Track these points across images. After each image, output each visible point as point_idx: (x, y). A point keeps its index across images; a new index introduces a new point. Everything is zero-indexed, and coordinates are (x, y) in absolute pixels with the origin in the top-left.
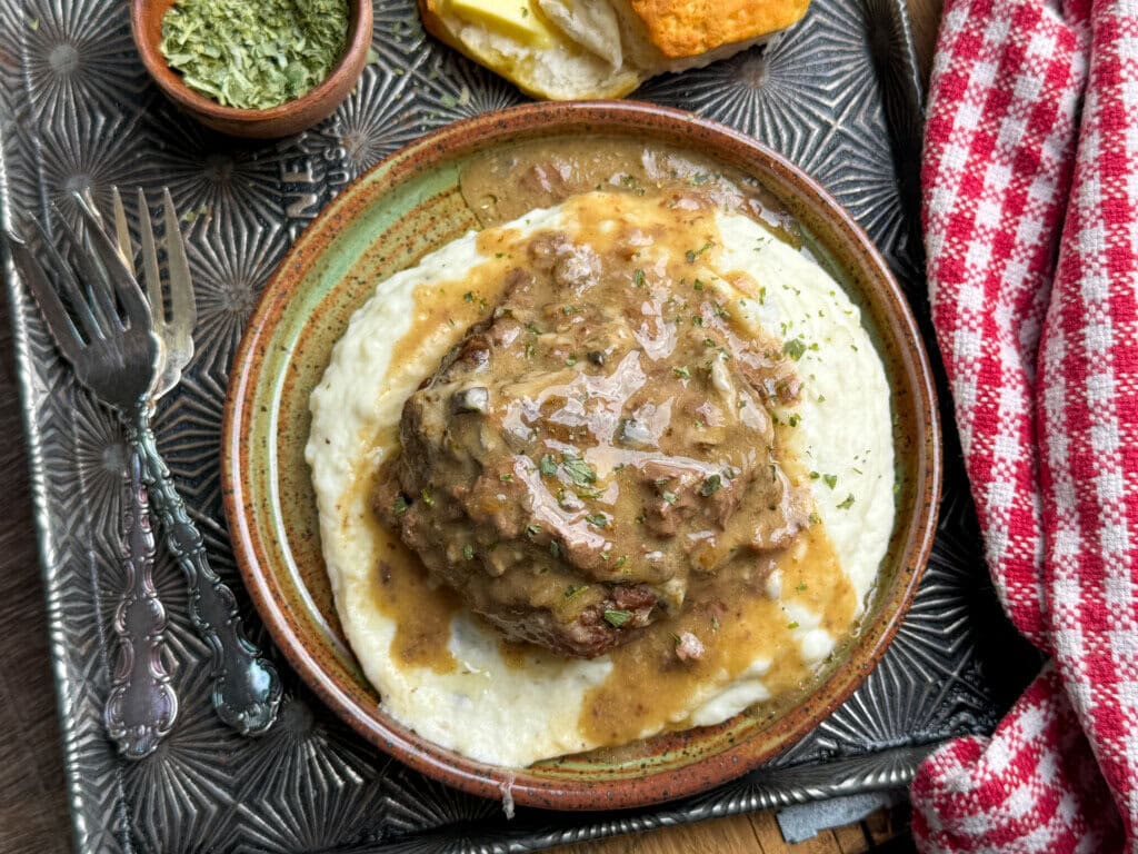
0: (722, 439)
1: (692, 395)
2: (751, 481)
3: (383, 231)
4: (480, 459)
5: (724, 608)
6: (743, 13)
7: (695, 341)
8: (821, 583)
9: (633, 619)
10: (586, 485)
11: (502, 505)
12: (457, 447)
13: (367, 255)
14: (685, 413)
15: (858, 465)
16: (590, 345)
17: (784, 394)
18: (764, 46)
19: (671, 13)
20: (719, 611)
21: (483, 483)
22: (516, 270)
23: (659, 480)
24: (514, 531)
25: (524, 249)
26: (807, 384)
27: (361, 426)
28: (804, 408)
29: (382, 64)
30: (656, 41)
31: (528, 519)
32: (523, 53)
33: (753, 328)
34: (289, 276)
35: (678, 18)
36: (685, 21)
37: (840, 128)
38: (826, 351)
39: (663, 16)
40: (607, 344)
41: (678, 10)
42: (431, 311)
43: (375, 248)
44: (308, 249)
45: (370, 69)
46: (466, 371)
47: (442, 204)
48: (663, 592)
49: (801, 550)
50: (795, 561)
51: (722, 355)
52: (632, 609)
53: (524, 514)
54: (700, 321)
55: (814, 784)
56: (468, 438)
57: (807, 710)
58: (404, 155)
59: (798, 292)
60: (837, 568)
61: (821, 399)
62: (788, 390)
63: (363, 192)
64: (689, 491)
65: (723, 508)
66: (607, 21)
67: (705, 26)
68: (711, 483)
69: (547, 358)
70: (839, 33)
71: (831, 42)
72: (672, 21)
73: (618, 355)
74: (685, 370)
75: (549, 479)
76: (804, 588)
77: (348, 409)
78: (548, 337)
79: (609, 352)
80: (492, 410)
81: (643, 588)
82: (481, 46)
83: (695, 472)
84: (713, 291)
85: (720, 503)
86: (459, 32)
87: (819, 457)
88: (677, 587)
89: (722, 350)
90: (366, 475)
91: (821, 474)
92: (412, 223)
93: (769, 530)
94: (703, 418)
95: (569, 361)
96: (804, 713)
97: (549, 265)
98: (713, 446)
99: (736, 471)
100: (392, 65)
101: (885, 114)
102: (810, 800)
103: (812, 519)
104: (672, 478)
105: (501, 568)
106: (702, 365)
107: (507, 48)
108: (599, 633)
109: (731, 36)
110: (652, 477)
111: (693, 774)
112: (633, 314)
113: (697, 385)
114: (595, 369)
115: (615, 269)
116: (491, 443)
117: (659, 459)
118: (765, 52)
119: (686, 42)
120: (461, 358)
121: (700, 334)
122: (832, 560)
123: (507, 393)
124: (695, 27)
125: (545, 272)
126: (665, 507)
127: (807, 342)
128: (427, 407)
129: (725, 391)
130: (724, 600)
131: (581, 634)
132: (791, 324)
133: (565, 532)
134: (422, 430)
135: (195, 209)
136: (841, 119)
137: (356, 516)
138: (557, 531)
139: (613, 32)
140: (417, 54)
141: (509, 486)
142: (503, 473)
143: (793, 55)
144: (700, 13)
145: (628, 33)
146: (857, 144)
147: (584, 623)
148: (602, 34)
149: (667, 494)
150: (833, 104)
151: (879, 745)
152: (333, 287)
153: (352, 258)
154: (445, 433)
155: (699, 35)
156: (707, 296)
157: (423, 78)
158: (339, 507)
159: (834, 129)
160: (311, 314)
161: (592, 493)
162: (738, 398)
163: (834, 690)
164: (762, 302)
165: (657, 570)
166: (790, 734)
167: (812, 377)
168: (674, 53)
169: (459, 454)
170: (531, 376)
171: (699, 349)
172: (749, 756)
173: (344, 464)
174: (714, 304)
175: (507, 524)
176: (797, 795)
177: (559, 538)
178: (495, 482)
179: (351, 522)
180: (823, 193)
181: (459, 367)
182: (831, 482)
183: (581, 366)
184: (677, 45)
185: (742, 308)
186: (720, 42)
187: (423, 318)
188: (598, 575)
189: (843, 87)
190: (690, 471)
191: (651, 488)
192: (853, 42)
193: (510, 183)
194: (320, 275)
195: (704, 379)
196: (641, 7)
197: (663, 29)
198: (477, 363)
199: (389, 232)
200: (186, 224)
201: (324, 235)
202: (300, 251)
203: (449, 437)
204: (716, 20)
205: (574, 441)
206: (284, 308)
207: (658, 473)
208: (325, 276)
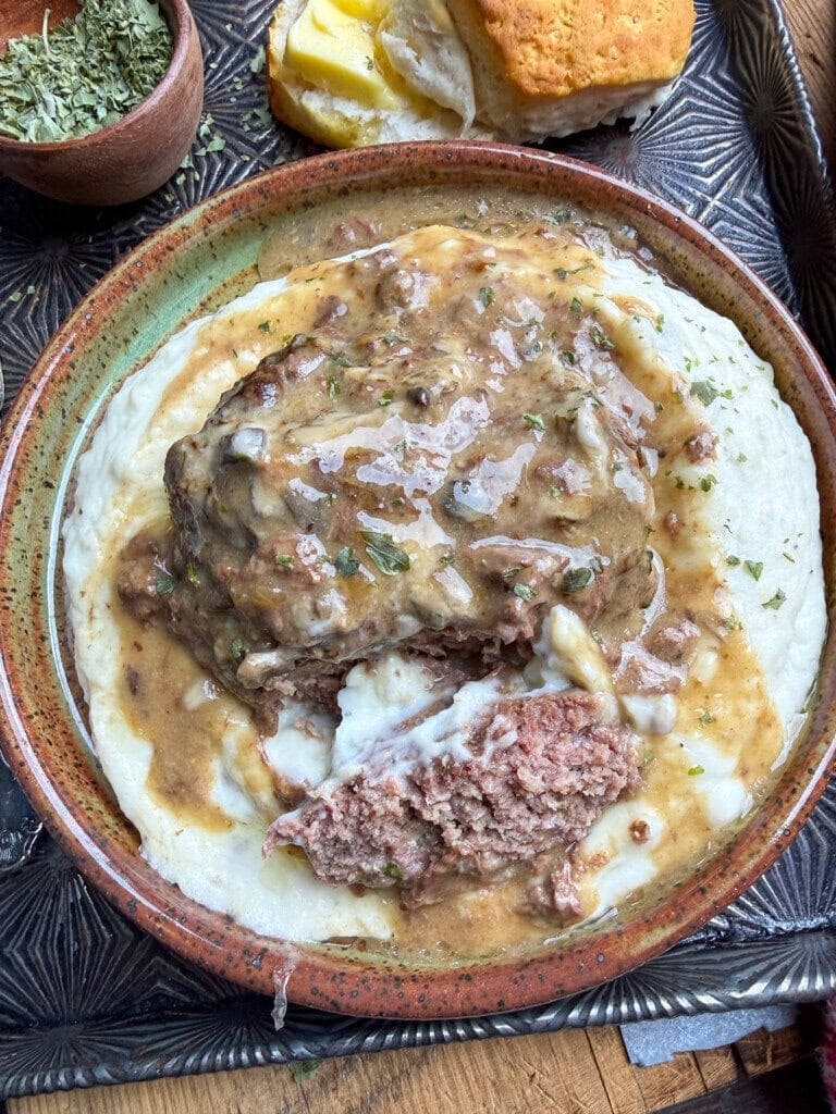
0: (586, 514)
1: (547, 452)
2: (624, 571)
4: (252, 527)
6: (614, 50)
7: (551, 386)
8: (738, 714)
10: (396, 573)
11: (275, 600)
12: (224, 511)
14: (537, 476)
16: (412, 381)
17: (693, 449)
18: (632, 120)
19: (532, 40)
21: (256, 565)
22: (332, 298)
23: (506, 572)
26: (723, 439)
27: (116, 490)
28: (720, 468)
29: (229, 152)
30: (513, 74)
32: (368, 115)
35: (539, 47)
36: (547, 51)
37: (718, 203)
38: (742, 402)
39: (522, 40)
40: (435, 378)
41: (538, 36)
45: (215, 156)
46: (245, 409)
49: (707, 666)
51: (589, 401)
55: (710, 987)
56: (237, 498)
57: (703, 891)
58: (220, 199)
60: (760, 694)
61: (742, 458)
62: (698, 444)
64: (547, 581)
66: (459, 63)
68: (576, 577)
69: (355, 396)
70: (713, 113)
71: (707, 122)
72: (529, 48)
73: (449, 395)
74: (538, 419)
76: (711, 720)
77: (105, 470)
78: (356, 372)
79: (436, 391)
80: (267, 459)
82: (323, 109)
83: (557, 557)
85: (584, 605)
86: (300, 98)
89: (589, 395)
91: (743, 559)
94: (562, 483)
95: (383, 401)
96: (698, 895)
98: (573, 522)
99: (606, 562)
100: (239, 154)
101: (769, 193)
102: (702, 1009)
104: (525, 566)
106: (562, 413)
107: (351, 110)
109: (600, 76)
111: (541, 978)
113: (555, 439)
114: (417, 411)
116: (266, 503)
118: (633, 128)
119: (547, 75)
120: (241, 393)
121: (559, 377)
122: (755, 680)
123: (293, 440)
124: (559, 60)
126: (516, 607)
127: (719, 387)
128: (190, 456)
129: (594, 448)
134: (183, 485)
135: (23, 291)
136: (719, 195)
137: (103, 606)
139: (464, 74)
140: (265, 142)
141: (288, 573)
142: (281, 553)
143: (663, 135)
144: (565, 44)
145: (483, 79)
146: (736, 223)
148: (452, 81)
149: (519, 589)
150: (709, 181)
151: (786, 926)
152: (143, 357)
154: (209, 490)
155: (563, 71)
159: (711, 204)
162: (610, 458)
163: (741, 865)
164: (659, 330)
166: (680, 926)
167: (729, 430)
168: (534, 89)
169: (227, 520)
170: (328, 419)
172: (621, 955)
176: (684, 1003)
178: (271, 567)
179: (97, 613)
180: (711, 238)
181: (238, 404)
182: (754, 570)
183: (397, 407)
184: (538, 79)
186: (588, 82)
187: (201, 352)
189: (720, 165)
190: (547, 555)
191: (497, 582)
192: (729, 121)
194: (126, 341)
195: (564, 430)
196: (496, 29)
197: (521, 58)
198: (261, 401)
199: (209, 299)
200: (12, 304)
201: (121, 284)
202: (92, 301)
203: (215, 495)
204: (583, 52)
205: (385, 511)
206: (72, 366)
207: (504, 561)
208: (135, 342)
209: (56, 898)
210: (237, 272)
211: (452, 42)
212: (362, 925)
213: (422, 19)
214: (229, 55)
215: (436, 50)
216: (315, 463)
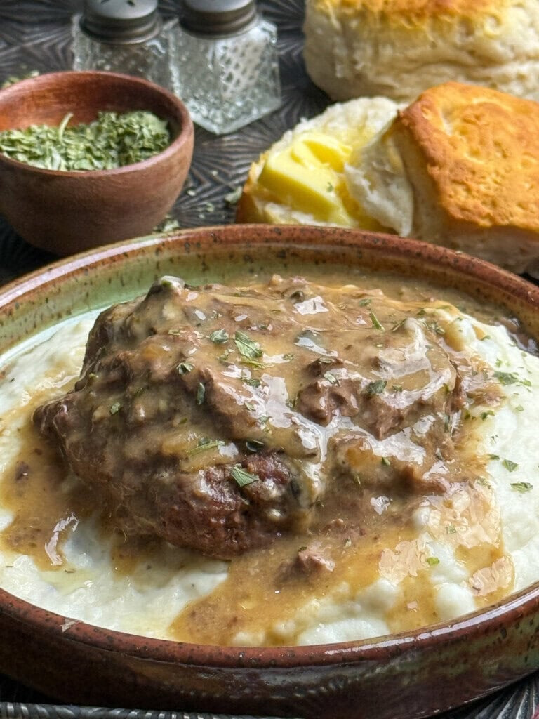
4: (156, 326)
5: (362, 532)
6: (533, 207)
9: (260, 486)
11: (163, 354)
12: (138, 321)
19: (462, 183)
24: (167, 372)
30: (444, 204)
31: (184, 360)
35: (468, 190)
36: (475, 193)
39: (455, 182)
41: (469, 183)
48: (300, 472)
52: (262, 476)
66: (405, 197)
67: (494, 204)
72: (462, 190)
75: (216, 345)
82: (281, 216)
86: (264, 206)
88: (316, 475)
108: (222, 493)
109: (518, 221)
114: (294, 300)
116: (171, 313)
124: (484, 203)
126: (323, 383)
127: (520, 379)
128: (121, 308)
130: (364, 527)
131: (204, 488)
132: (508, 363)
137: (14, 429)
138: (208, 374)
141: (175, 341)
144: (491, 192)
145: (422, 209)
149: (328, 375)
154: (130, 315)
155: (487, 210)
161: (254, 363)
168: (459, 215)
174: (432, 322)
175: (161, 367)
177: (208, 380)
178: (162, 337)
179: (7, 433)
184: (463, 209)
196: (435, 171)
197: (452, 193)
203: (134, 316)
204: (506, 200)
211: (402, 180)
213: (381, 162)
214: (209, 189)
215: (387, 185)
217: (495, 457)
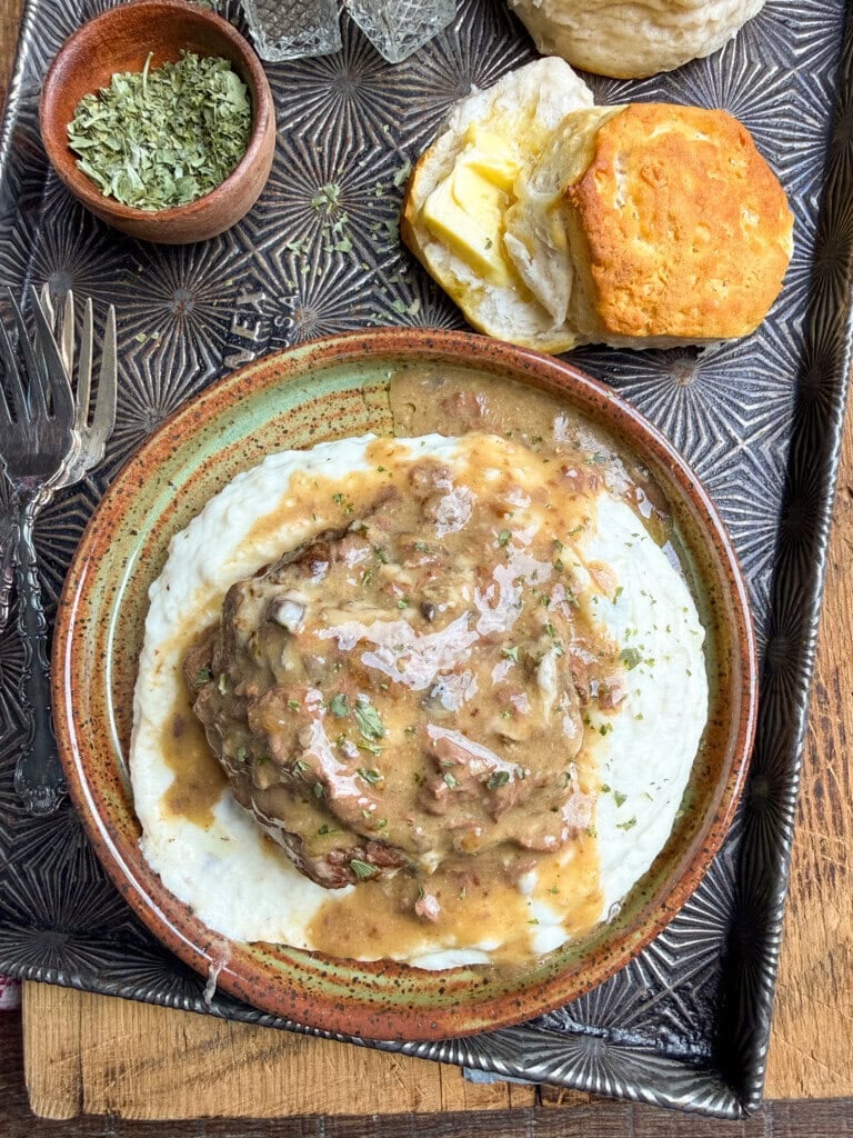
0: (525, 738)
1: (511, 681)
2: (542, 786)
3: (295, 406)
4: (276, 673)
5: (476, 882)
6: (695, 312)
7: (535, 622)
8: (575, 891)
9: (378, 874)
10: (372, 738)
11: (279, 729)
12: (260, 654)
13: (273, 423)
14: (498, 699)
15: (652, 790)
16: (428, 593)
17: (604, 699)
18: (702, 349)
19: (627, 288)
20: (470, 883)
21: (271, 700)
22: (392, 488)
23: (445, 761)
24: (285, 759)
25: (405, 471)
26: (630, 698)
27: (201, 585)
28: (619, 721)
29: (353, 256)
30: (603, 310)
31: (301, 753)
32: (476, 284)
33: (597, 626)
34: (186, 422)
35: (631, 295)
36: (637, 300)
37: (746, 448)
38: (660, 668)
39: (618, 288)
40: (445, 598)
41: (634, 287)
42: (299, 500)
43: (282, 420)
44: (212, 402)
45: (340, 256)
46: (297, 577)
47: (356, 399)
48: (417, 861)
49: (566, 857)
50: (557, 865)
51: (555, 650)
52: (380, 866)
53: (298, 748)
54: (548, 602)
55: (506, 1058)
56: (272, 649)
57: (519, 1004)
58: (329, 343)
59: (654, 602)
60: (595, 882)
61: (640, 717)
62: (610, 698)
63: (279, 365)
64: (475, 779)
65: (502, 805)
66: (563, 277)
67: (655, 312)
68: (500, 778)
69: (381, 591)
70: (775, 360)
71: (765, 366)
72: (624, 297)
73: (452, 614)
74: (514, 652)
75: (335, 720)
76: (555, 892)
77: (195, 565)
78: (391, 569)
79: (442, 608)
80: (301, 631)
81: (397, 852)
82: (440, 265)
83: (486, 762)
84: (570, 577)
85: (501, 799)
86: (425, 245)
87: (615, 773)
88: (432, 859)
89: (558, 645)
90: (190, 633)
91: (613, 789)
92: (324, 407)
93: (544, 831)
94: (514, 710)
95: (401, 603)
96: (514, 1006)
97: (422, 494)
98: (514, 741)
100: (362, 261)
101: (791, 449)
102: (493, 1069)
103: (588, 832)
104: (460, 763)
105: (264, 784)
106: (532, 653)
107: (464, 274)
108: (343, 875)
109: (676, 330)
110: (439, 755)
111: (390, 1025)
112: (483, 573)
113: (521, 672)
114: (423, 622)
115: (484, 520)
116: (290, 663)
117: (454, 737)
118: (700, 355)
119: (631, 321)
120: (298, 562)
121: (544, 616)
123: (325, 618)
124: (644, 310)
125: (418, 499)
126: (442, 788)
127: (645, 655)
128: (247, 599)
129: (546, 691)
130: (479, 875)
131: (324, 870)
132: (636, 632)
133: (333, 779)
134: (235, 621)
135: (149, 333)
136: (749, 441)
137: (170, 666)
138: (325, 777)
139: (565, 289)
140: (387, 256)
141: (294, 713)
142: (293, 698)
143: (724, 367)
144: (655, 297)
145: (579, 296)
146: (755, 469)
147: (329, 860)
148: (554, 288)
149: (449, 776)
150: (746, 424)
151: (578, 1027)
152: (233, 442)
153: (259, 422)
154: (253, 634)
155: (646, 319)
156: (563, 578)
157: (385, 280)
158: (157, 652)
159: (739, 447)
160: (206, 460)
161: (372, 748)
162: (557, 701)
163: (551, 996)
164: (615, 602)
165: (415, 843)
166: (494, 1022)
167: (638, 692)
168: (616, 328)
169: (260, 660)
170: (357, 606)
171: (537, 632)
172: (448, 1028)
173: (173, 615)
174: (567, 589)
175: (279, 747)
176: (483, 1062)
177: (325, 783)
178: (282, 705)
179: (163, 669)
181: (294, 570)
182: (618, 799)
183: (411, 613)
184: (621, 321)
185: (592, 604)
186: (664, 332)
187: (290, 503)
188: (355, 827)
189: (761, 411)
190: (481, 759)
191: (435, 764)
192: (784, 372)
193: (433, 401)
194: (223, 428)
195: (529, 669)
196: (599, 273)
197: (613, 301)
198: (311, 574)
199: (300, 409)
200: (135, 343)
201: (231, 394)
202: (203, 403)
203: (256, 640)
204: (668, 309)
205: (372, 691)
206: (175, 449)
207: (447, 752)
208: (229, 430)
209: (68, 840)
210: (328, 392)
211: (563, 259)
212: (283, 936)
213: (544, 232)
214: (379, 156)
215: (548, 257)
216: (336, 640)
217: (606, 789)
